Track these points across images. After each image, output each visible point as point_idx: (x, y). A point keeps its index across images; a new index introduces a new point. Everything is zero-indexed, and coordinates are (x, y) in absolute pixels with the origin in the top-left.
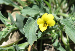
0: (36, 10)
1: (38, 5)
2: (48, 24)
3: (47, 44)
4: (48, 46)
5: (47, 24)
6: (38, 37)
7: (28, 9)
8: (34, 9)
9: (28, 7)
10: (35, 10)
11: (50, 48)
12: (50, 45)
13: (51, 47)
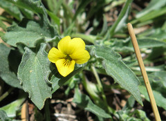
0: (34, 32)
1: (37, 22)
2: (75, 60)
3: (58, 101)
4: (60, 103)
5: (71, 60)
6: (52, 90)
7: (17, 30)
8: (31, 30)
9: (17, 26)
10: (32, 33)
11: (64, 108)
12: (63, 102)
13: (66, 106)
